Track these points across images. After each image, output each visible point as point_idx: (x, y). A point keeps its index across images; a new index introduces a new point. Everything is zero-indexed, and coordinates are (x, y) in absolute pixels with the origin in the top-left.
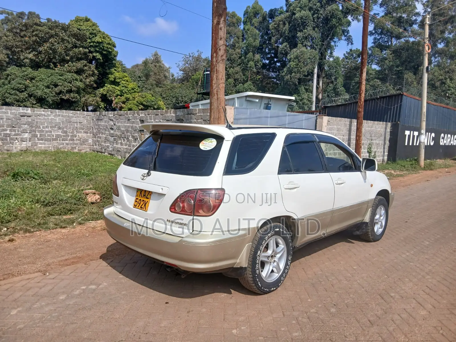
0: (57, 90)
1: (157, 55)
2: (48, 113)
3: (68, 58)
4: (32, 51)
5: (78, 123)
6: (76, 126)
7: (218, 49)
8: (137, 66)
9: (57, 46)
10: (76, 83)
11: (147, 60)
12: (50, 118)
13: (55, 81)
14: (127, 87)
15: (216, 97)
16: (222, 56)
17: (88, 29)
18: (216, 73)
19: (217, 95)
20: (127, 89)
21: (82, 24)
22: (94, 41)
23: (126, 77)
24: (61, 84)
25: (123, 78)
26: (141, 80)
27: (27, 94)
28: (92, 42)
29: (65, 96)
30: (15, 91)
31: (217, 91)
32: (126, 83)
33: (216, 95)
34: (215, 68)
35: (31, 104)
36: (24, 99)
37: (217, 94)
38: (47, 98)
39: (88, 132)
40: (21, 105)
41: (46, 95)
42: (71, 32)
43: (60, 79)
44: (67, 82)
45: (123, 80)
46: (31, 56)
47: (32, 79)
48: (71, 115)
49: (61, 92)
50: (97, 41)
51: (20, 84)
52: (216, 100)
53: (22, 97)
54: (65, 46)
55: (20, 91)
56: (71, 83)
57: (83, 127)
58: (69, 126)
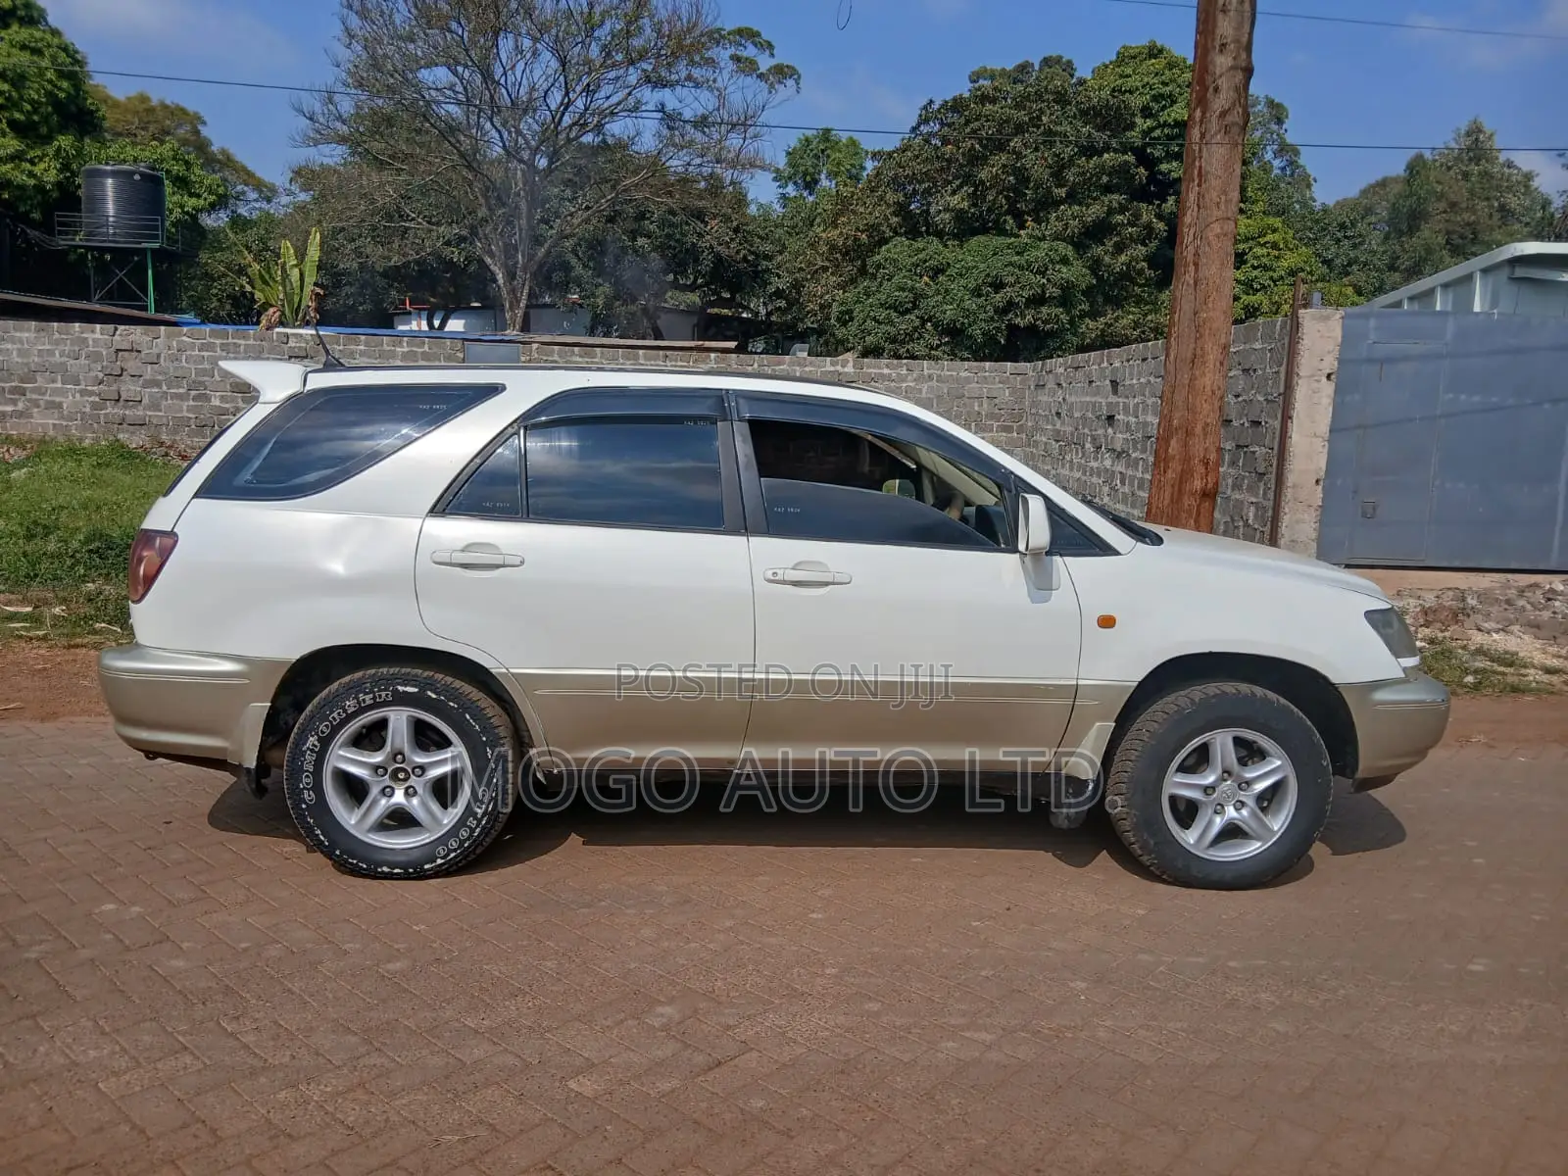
0: (998, 298)
1: (1480, 131)
2: (899, 371)
3: (1062, 192)
4: (960, 187)
5: (985, 400)
6: (976, 408)
7: (1211, 90)
8: (1383, 183)
9: (1030, 158)
10: (1059, 271)
11: (1419, 157)
12: (904, 385)
13: (995, 273)
14: (1271, 269)
15: (1189, 278)
16: (1223, 114)
17: (1148, 83)
18: (1199, 185)
19: (1196, 270)
20: (1271, 273)
21: (1129, 71)
22: (1165, 122)
23: (1275, 231)
24: (1012, 279)
25: (1259, 237)
26: (1346, 237)
27: (917, 317)
28: (1159, 126)
29: (1023, 317)
30: (888, 312)
31: (1197, 254)
32: (1268, 255)
33: (1192, 268)
34: (1197, 164)
35: (926, 346)
36: (909, 334)
37: (1196, 265)
38: (970, 325)
39: (1012, 427)
40: (902, 351)
41: (968, 317)
42: (1082, 103)
43: (1011, 264)
44: (1032, 271)
45: (1259, 244)
46: (954, 201)
47: (938, 271)
48: (964, 374)
49: (1011, 305)
50: (1175, 120)
51: (903, 289)
52: (1191, 290)
53: (904, 327)
54: (1055, 155)
55: (899, 312)
56: (1043, 274)
57: (997, 411)
58: (955, 409)
